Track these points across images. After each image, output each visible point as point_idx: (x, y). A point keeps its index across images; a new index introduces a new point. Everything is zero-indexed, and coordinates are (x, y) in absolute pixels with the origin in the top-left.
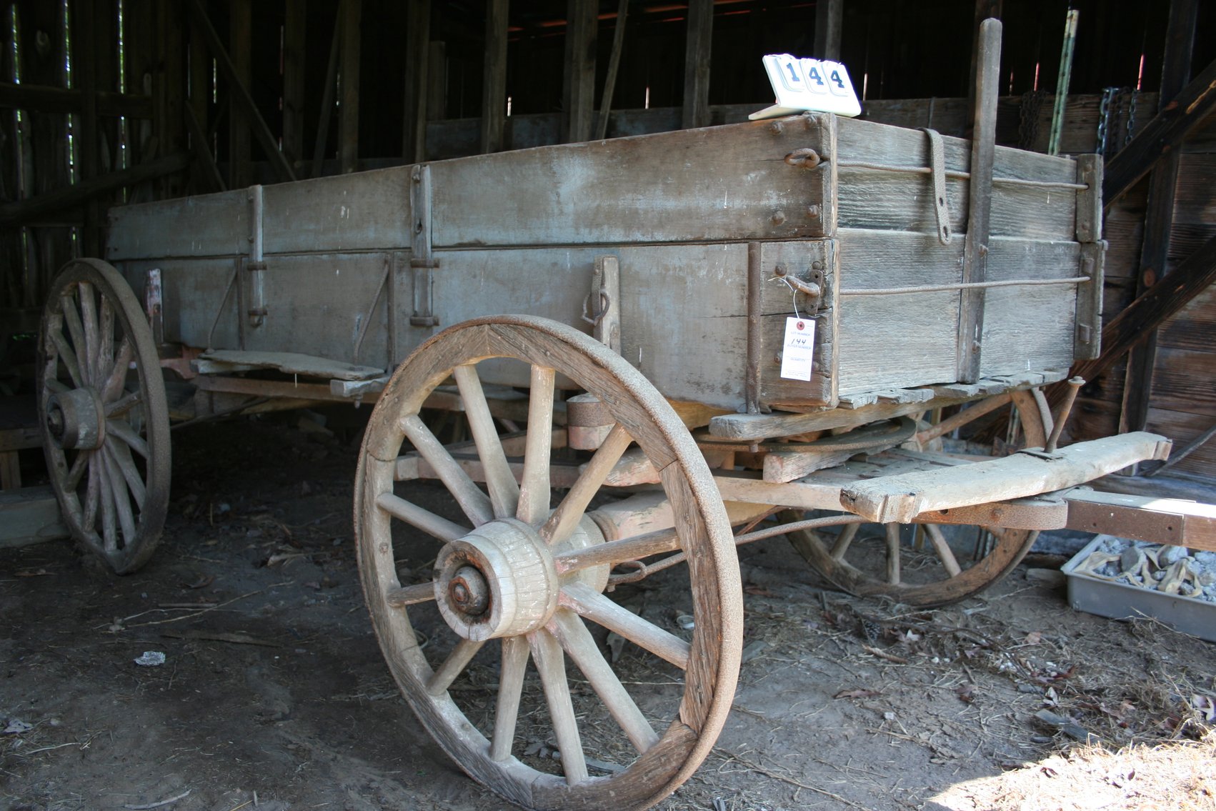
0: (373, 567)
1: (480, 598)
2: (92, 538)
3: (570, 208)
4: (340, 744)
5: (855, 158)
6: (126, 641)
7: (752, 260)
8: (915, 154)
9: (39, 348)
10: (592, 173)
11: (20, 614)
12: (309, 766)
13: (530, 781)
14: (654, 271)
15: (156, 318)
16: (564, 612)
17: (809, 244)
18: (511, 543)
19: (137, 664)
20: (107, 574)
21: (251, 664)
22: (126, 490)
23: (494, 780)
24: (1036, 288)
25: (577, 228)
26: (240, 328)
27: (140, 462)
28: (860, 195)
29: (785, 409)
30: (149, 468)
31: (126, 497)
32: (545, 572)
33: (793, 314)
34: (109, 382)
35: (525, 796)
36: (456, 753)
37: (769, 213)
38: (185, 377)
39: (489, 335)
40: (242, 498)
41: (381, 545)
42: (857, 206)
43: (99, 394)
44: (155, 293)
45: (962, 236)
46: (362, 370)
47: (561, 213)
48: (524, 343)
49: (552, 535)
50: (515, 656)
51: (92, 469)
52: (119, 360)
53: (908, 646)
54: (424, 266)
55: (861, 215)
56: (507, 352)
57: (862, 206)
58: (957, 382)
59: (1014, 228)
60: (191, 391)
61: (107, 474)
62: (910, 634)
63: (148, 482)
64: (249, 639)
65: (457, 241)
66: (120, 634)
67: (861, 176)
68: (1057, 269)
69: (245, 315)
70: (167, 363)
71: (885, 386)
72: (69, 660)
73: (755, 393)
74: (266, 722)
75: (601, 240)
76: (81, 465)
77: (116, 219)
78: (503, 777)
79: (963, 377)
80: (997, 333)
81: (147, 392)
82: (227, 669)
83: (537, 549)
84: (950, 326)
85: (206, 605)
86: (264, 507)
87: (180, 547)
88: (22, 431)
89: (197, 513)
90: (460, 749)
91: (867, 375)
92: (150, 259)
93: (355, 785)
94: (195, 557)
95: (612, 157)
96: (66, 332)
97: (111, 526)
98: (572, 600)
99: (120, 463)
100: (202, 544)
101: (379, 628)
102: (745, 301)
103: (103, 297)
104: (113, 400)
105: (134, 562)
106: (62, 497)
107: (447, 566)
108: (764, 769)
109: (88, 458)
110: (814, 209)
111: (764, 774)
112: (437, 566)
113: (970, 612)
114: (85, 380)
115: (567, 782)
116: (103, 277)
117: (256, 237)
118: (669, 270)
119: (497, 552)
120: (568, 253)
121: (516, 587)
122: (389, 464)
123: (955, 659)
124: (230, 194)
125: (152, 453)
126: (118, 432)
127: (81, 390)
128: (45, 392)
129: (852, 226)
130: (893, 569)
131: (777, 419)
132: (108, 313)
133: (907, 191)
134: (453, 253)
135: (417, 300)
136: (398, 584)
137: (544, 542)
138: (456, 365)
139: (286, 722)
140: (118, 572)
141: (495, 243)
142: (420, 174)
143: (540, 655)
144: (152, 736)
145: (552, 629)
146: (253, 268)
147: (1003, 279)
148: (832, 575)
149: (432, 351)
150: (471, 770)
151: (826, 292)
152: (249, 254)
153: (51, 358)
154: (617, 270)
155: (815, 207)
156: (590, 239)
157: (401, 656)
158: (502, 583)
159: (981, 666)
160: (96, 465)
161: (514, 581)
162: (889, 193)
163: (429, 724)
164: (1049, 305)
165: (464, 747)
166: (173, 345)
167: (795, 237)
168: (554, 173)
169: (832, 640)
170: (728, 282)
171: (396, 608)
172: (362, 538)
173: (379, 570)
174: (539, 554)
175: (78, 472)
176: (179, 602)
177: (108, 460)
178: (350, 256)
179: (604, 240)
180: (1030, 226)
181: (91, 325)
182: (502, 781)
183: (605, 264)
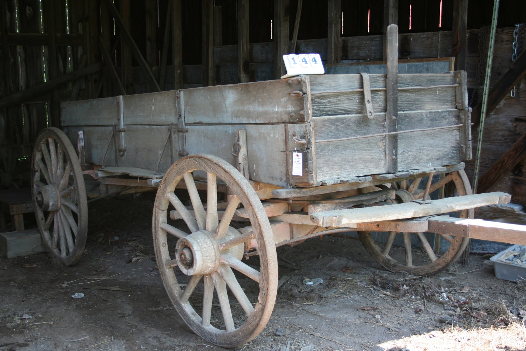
0: (160, 252)
1: (190, 259)
2: (56, 251)
3: (229, 110)
4: (149, 324)
5: (325, 89)
6: (69, 290)
7: (286, 131)
8: (356, 84)
9: (32, 167)
10: (236, 96)
11: (26, 281)
12: (135, 330)
13: (215, 332)
14: (257, 134)
15: (82, 152)
16: (223, 265)
17: (302, 124)
18: (201, 239)
19: (72, 298)
20: (62, 266)
21: (119, 298)
22: (70, 229)
23: (203, 334)
24: (432, 131)
25: (232, 118)
26: (116, 157)
27: (75, 216)
28: (328, 103)
29: (300, 186)
30: (79, 218)
31: (70, 232)
32: (214, 249)
33: (295, 151)
34: (62, 181)
35: (213, 338)
36: (190, 325)
37: (289, 113)
38: (95, 179)
39: (193, 162)
40: (125, 234)
41: (163, 243)
42: (327, 108)
43: (58, 187)
44: (81, 141)
45: (384, 113)
46: (160, 174)
47: (227, 111)
48: (204, 164)
49: (217, 236)
50: (208, 283)
51: (55, 220)
52: (66, 172)
53: (403, 292)
54: (182, 132)
55: (329, 111)
56: (199, 168)
57: (330, 107)
58: (386, 173)
59: (417, 107)
60: (98, 185)
61: (62, 222)
62: (405, 286)
63: (78, 224)
64: (119, 289)
65: (193, 122)
66: (67, 287)
67: (328, 96)
68: (444, 122)
69: (118, 151)
70: (87, 172)
71: (345, 176)
72: (46, 296)
73: (289, 181)
74: (121, 317)
75: (240, 123)
76: (51, 218)
77: (64, 108)
78: (206, 332)
79: (388, 171)
80: (409, 152)
81: (77, 186)
82: (108, 299)
83: (211, 241)
84: (381, 151)
85: (103, 277)
86: (135, 238)
87: (95, 255)
88: (25, 205)
89: (104, 241)
90: (192, 323)
91: (336, 172)
92: (79, 126)
93: (151, 336)
94: (101, 259)
95: (241, 90)
96: (43, 160)
97: (64, 245)
98: (224, 260)
99: (67, 217)
100: (104, 254)
101: (163, 277)
102: (285, 146)
103: (58, 144)
104: (64, 189)
105: (73, 260)
106: (43, 233)
107: (179, 248)
108: (313, 333)
109: (54, 215)
110: (302, 112)
111: (313, 335)
112: (176, 248)
113: (443, 279)
114: (52, 181)
115: (227, 332)
116: (58, 136)
117: (121, 118)
118: (261, 134)
119: (196, 242)
120: (230, 127)
121: (202, 254)
122: (165, 211)
123: (422, 297)
124: (110, 99)
125: (80, 211)
126: (66, 203)
127: (50, 185)
128: (35, 187)
129: (325, 115)
130: (408, 259)
131: (298, 190)
132: (61, 152)
133: (353, 99)
134: (192, 126)
135: (180, 145)
136: (170, 259)
137: (215, 238)
138: (183, 173)
139: (129, 317)
140: (67, 265)
141: (206, 123)
142: (179, 94)
143: (216, 282)
144: (77, 320)
145: (219, 271)
146: (120, 131)
147: (411, 129)
148: (383, 262)
149: (176, 168)
150: (195, 331)
151: (309, 142)
152: (118, 125)
153: (37, 171)
154: (245, 134)
155: (302, 111)
156: (236, 122)
157: (171, 287)
158: (196, 253)
159: (432, 300)
160: (57, 218)
161: (202, 252)
162: (344, 101)
163: (181, 314)
164: (441, 138)
165: (193, 321)
166: (89, 164)
167: (298, 122)
168: (224, 96)
169: (370, 289)
170: (279, 138)
171: (169, 268)
172: (156, 241)
173: (162, 253)
174: (212, 243)
175: (49, 222)
176: (92, 276)
177: (62, 216)
178: (156, 127)
179: (241, 122)
180: (427, 105)
181: (54, 157)
182: (206, 333)
183: (239, 132)
